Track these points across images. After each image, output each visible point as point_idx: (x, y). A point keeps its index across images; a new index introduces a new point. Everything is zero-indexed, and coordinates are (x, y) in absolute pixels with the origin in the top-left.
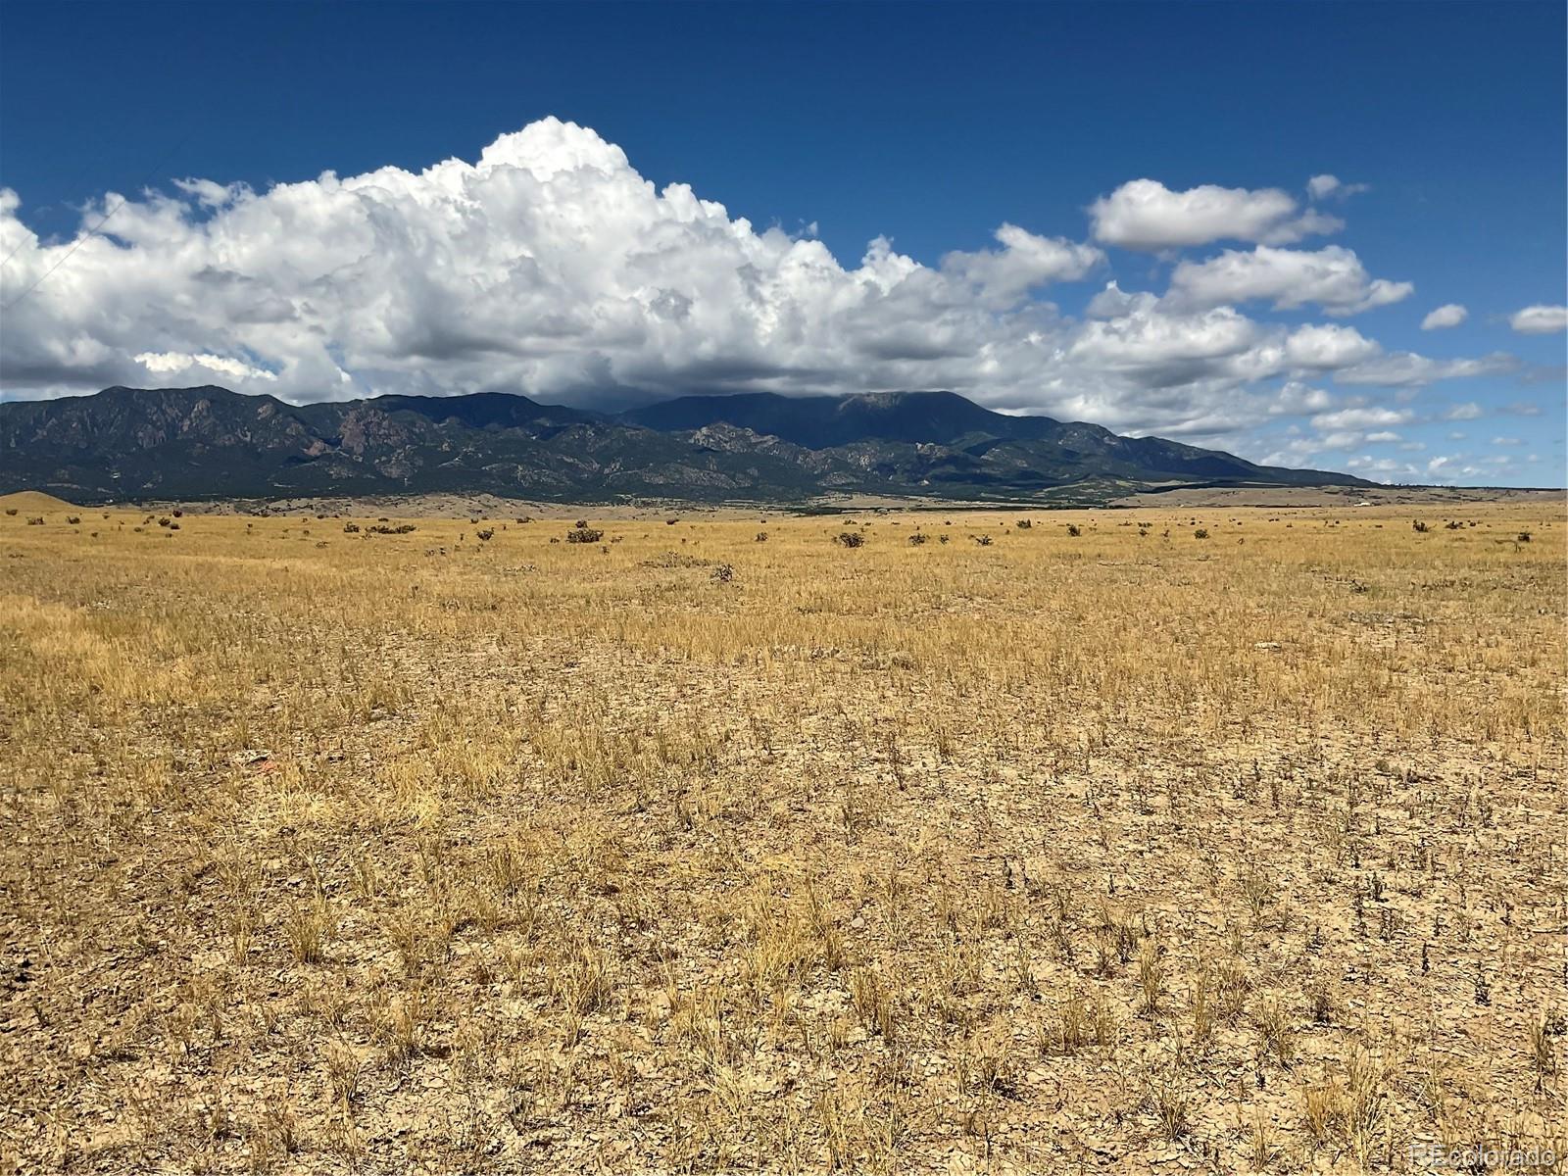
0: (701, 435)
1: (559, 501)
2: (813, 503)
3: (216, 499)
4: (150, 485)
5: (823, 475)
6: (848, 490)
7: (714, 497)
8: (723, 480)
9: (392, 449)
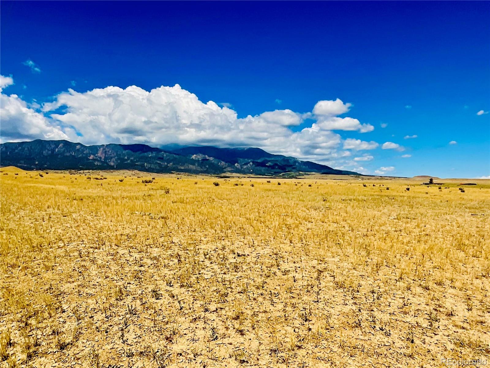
0: (194, 157)
1: (155, 173)
2: (223, 175)
3: (64, 170)
4: (46, 166)
5: (225, 168)
6: (232, 172)
7: (196, 172)
8: (199, 169)
9: (112, 158)
